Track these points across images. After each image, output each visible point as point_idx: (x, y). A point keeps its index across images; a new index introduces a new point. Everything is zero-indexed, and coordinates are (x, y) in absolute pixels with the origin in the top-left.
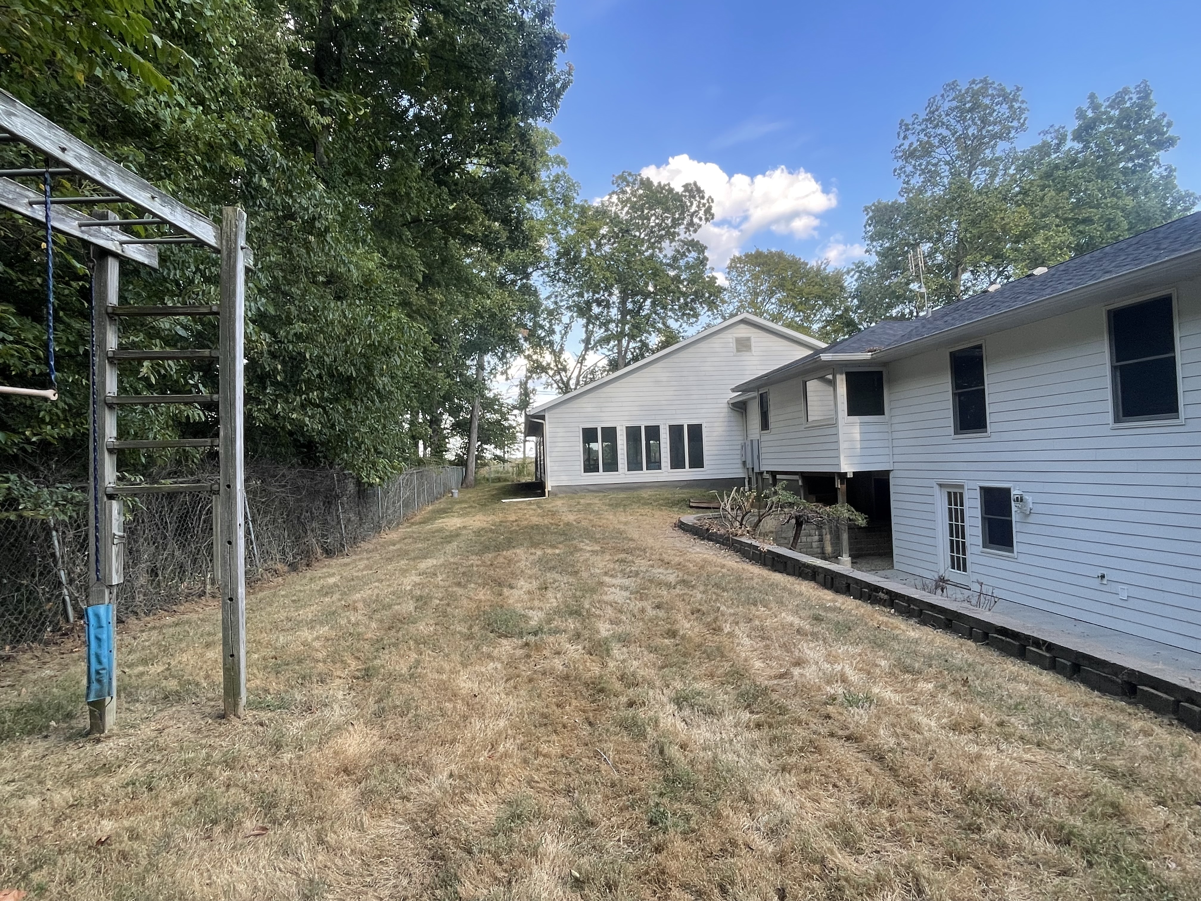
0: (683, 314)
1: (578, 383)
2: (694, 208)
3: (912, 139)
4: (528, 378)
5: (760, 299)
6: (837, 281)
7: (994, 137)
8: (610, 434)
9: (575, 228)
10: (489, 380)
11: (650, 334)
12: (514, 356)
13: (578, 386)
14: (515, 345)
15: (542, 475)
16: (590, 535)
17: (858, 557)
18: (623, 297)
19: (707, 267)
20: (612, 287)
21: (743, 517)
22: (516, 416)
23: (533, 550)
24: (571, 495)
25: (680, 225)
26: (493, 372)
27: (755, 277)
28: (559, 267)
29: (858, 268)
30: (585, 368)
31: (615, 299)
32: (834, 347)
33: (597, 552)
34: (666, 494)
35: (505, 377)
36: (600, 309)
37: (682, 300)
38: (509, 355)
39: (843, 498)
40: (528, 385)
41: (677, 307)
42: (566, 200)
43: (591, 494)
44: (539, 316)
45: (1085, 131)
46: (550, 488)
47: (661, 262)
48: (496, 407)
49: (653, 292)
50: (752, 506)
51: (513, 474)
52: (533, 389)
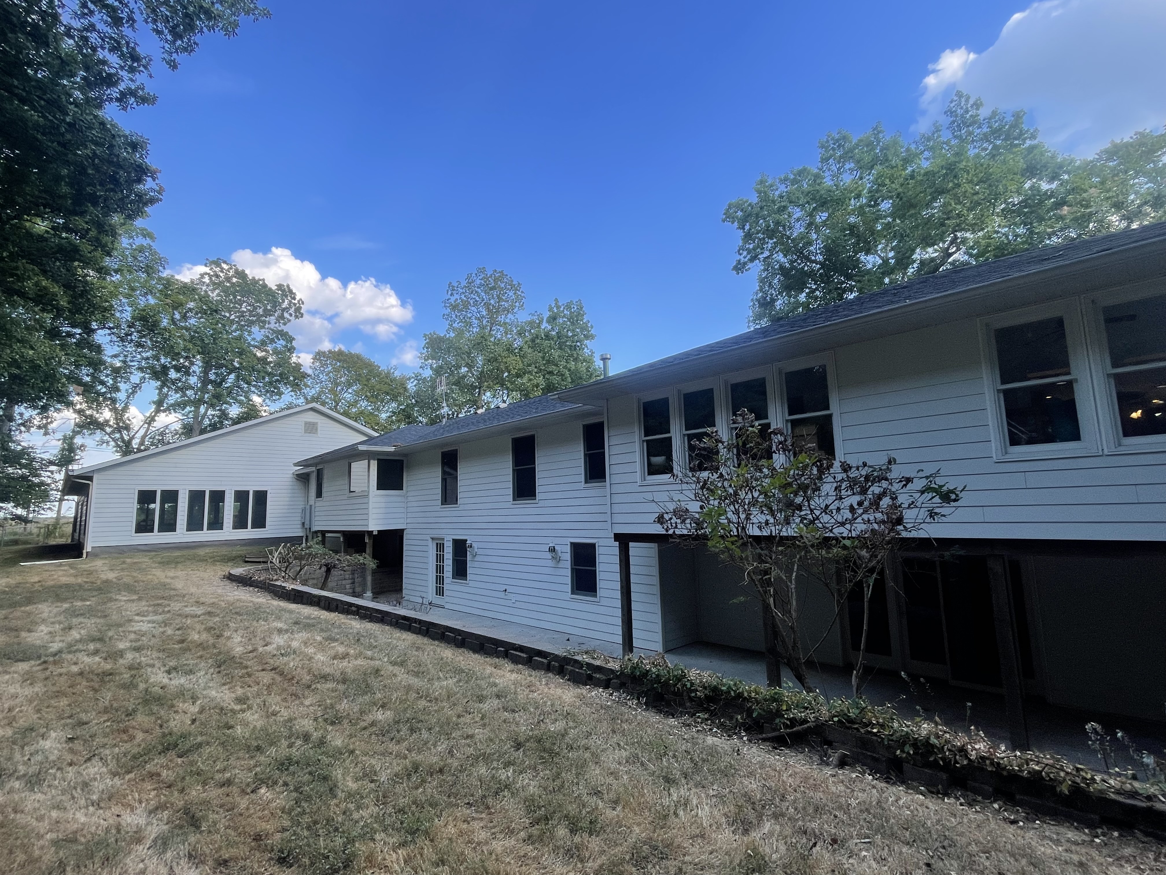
0: (267, 391)
1: (142, 443)
2: (285, 305)
3: (456, 296)
4: (75, 433)
5: (339, 388)
6: (402, 384)
7: (505, 309)
8: (171, 496)
9: (157, 298)
10: (17, 433)
11: (231, 405)
12: (59, 410)
13: (142, 448)
14: (62, 398)
15: (82, 536)
16: (129, 588)
17: (378, 593)
18: (205, 368)
19: (294, 355)
20: (194, 357)
21: (287, 568)
22: (52, 472)
23: (59, 604)
24: (116, 555)
25: (271, 315)
26: (27, 424)
27: (336, 370)
28: (133, 330)
29: (417, 377)
30: (154, 429)
31: (197, 368)
32: (371, 440)
33: (133, 601)
34: (224, 551)
35: (42, 431)
36: (178, 375)
37: (267, 379)
38: (52, 409)
39: (369, 550)
40: (75, 441)
41: (261, 384)
42: (149, 270)
43: (141, 553)
44: (101, 372)
45: (553, 319)
46: (89, 549)
47: (249, 343)
48: (24, 461)
49: (238, 368)
50: (296, 558)
51: (38, 536)
52: (82, 446)
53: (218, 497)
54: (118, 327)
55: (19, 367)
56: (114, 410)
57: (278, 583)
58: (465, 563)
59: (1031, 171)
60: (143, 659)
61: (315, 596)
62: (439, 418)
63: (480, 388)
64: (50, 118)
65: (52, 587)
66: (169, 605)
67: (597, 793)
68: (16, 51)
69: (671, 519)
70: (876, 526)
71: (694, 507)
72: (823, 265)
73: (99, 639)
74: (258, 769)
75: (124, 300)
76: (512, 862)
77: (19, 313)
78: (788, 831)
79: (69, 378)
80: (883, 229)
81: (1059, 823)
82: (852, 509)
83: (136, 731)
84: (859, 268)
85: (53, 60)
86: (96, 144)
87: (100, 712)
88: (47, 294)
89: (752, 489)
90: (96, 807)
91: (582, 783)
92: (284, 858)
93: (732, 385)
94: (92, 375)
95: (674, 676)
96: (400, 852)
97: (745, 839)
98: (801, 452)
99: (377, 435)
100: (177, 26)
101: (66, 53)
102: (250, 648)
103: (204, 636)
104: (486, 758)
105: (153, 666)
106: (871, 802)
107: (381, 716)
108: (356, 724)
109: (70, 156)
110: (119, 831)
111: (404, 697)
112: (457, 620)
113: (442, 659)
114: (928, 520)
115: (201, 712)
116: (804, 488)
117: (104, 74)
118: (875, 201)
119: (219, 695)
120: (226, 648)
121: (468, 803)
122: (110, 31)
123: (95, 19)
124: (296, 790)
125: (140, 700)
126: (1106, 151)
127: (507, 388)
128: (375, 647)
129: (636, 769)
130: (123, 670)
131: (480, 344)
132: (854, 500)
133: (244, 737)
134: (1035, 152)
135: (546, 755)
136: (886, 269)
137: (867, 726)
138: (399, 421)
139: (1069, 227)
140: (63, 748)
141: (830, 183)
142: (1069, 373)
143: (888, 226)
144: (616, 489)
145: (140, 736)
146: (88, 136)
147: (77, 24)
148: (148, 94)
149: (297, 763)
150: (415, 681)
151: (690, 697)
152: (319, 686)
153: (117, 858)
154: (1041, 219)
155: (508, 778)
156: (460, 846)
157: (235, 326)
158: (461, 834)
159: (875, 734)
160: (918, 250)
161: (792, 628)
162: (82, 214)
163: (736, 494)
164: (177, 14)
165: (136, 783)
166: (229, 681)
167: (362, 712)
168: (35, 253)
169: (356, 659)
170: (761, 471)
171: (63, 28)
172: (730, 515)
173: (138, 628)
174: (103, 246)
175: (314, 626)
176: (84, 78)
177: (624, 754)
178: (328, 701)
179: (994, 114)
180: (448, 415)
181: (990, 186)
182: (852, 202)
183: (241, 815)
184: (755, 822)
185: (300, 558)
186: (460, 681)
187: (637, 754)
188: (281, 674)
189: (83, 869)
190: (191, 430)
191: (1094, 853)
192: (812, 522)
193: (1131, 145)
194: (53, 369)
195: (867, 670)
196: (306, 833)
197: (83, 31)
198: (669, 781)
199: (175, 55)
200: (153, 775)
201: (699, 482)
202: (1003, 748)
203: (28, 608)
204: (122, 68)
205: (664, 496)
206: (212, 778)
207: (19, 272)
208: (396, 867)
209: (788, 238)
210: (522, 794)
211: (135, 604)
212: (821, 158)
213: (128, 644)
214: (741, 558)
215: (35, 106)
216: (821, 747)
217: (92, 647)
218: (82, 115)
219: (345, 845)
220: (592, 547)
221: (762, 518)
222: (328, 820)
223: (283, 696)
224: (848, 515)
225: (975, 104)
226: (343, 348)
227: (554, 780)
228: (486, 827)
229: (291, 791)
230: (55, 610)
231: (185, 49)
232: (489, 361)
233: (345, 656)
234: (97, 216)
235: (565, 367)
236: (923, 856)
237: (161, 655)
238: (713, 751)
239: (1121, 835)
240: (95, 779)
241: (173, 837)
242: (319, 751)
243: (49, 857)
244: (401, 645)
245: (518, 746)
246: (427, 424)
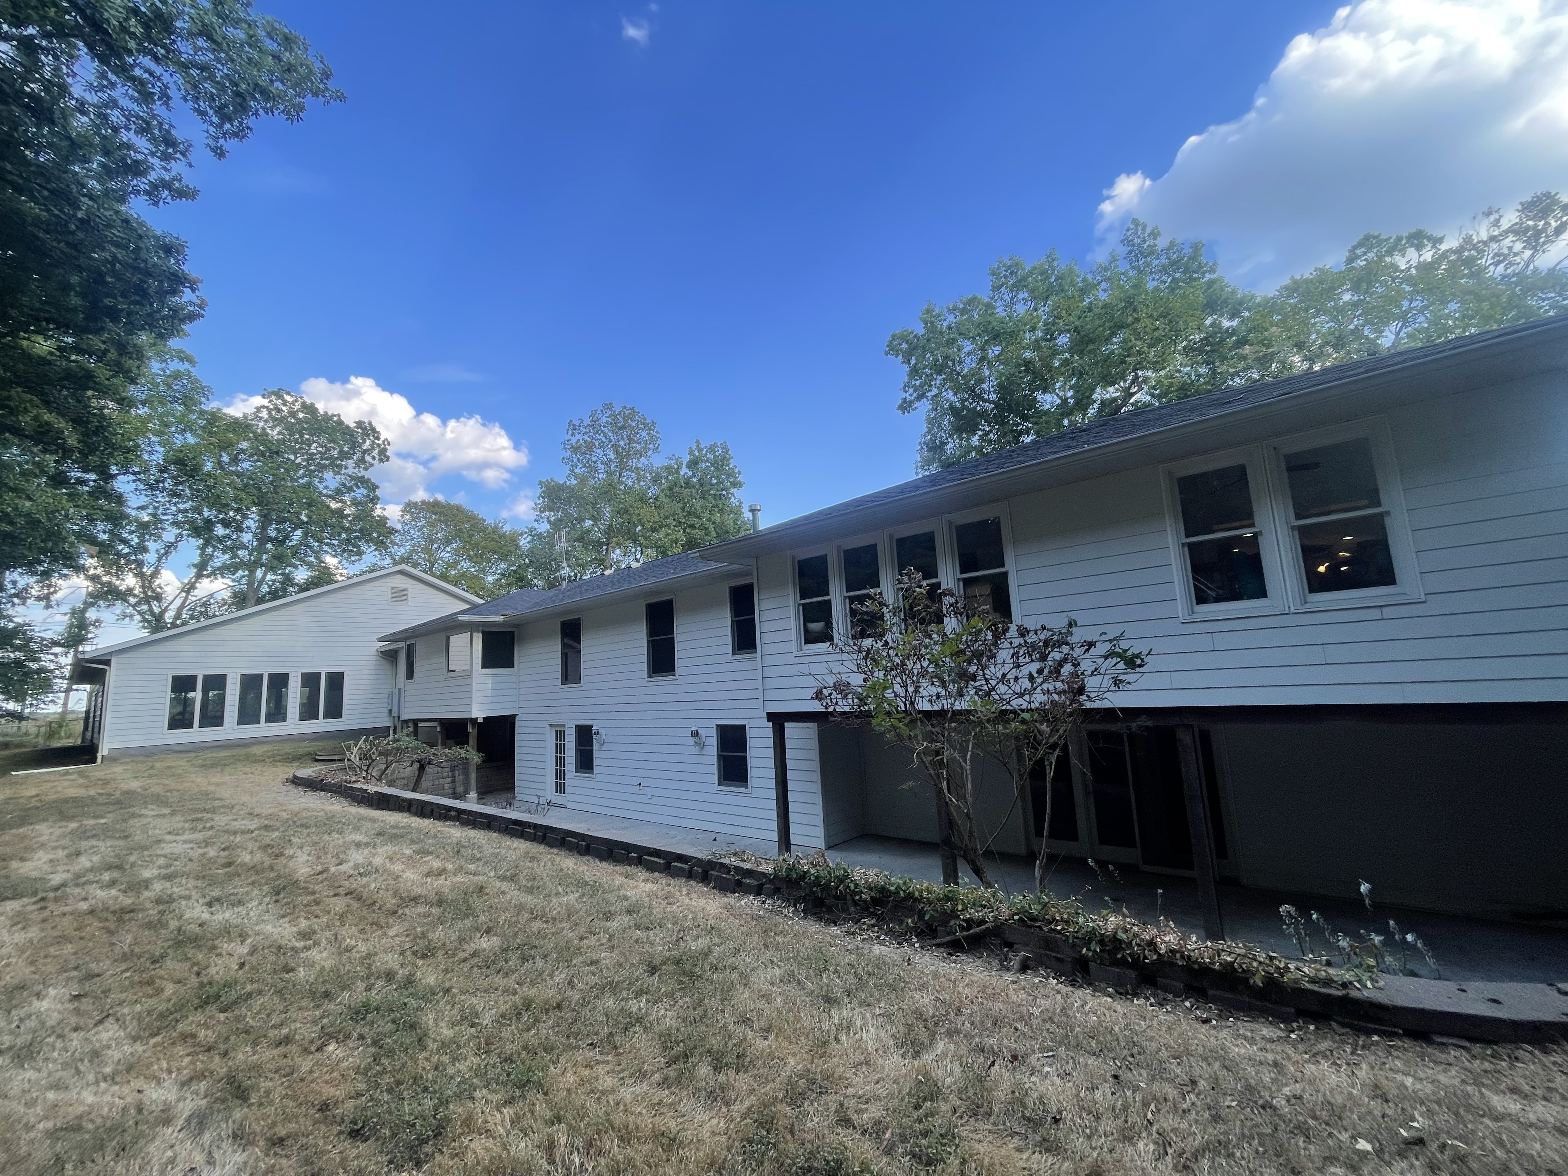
0: (344, 551)
1: (178, 616)
2: (367, 445)
3: (578, 437)
4: (87, 605)
5: (435, 546)
6: (513, 540)
7: (637, 452)
8: (216, 682)
9: (198, 436)
10: (9, 606)
11: (296, 567)
12: (66, 576)
13: (178, 622)
14: (71, 562)
15: (96, 735)
16: (159, 800)
17: (484, 793)
18: (263, 523)
19: (378, 506)
20: (248, 509)
21: (369, 766)
22: (56, 655)
23: (64, 823)
24: (142, 759)
25: (349, 458)
26: (22, 595)
27: (431, 525)
28: (166, 475)
29: (531, 531)
30: (194, 599)
31: (252, 523)
32: (474, 608)
33: (164, 816)
34: (287, 748)
35: (43, 603)
36: (227, 531)
37: (344, 536)
38: (56, 575)
39: (473, 741)
40: (87, 615)
41: (336, 542)
42: (188, 401)
43: (175, 755)
44: (123, 528)
45: (693, 464)
46: (106, 752)
47: (320, 493)
48: (18, 642)
49: (307, 523)
50: (380, 754)
51: (37, 736)
52: (97, 621)
53: (279, 682)
54: (146, 471)
55: (12, 523)
56: (140, 575)
57: (357, 786)
58: (591, 752)
59: (1212, 306)
60: (175, 889)
61: (405, 800)
62: (559, 580)
63: (607, 545)
64: (56, 212)
65: (55, 801)
66: (212, 819)
67: (746, 1021)
68: (10, 128)
69: (831, 694)
70: (1056, 697)
71: (857, 680)
72: (997, 405)
73: (117, 867)
74: (325, 1021)
75: (154, 439)
76: (644, 1111)
77: (13, 453)
78: (963, 1050)
79: (79, 536)
80: (1061, 365)
81: (1254, 1020)
82: (1031, 678)
83: (164, 983)
84: (1035, 408)
85: (61, 140)
86: (117, 245)
87: (116, 961)
88: (49, 431)
89: (920, 657)
90: (110, 1082)
91: (729, 1009)
92: (359, 1130)
93: (898, 540)
94: (111, 532)
95: (837, 877)
96: (505, 1111)
97: (916, 1063)
98: (974, 615)
99: (481, 601)
100: (225, 106)
101: (79, 133)
102: (320, 868)
103: (259, 856)
104: (613, 987)
105: (188, 898)
106: (1055, 1010)
107: (485, 943)
108: (454, 955)
109: (82, 260)
110: (140, 1110)
111: (514, 919)
112: (581, 822)
113: (561, 870)
114: (1113, 688)
115: (252, 953)
116: (978, 655)
117: (129, 161)
118: (1052, 335)
119: (275, 931)
120: (287, 870)
121: (591, 1044)
122: (137, 109)
123: (118, 93)
124: (375, 1043)
125: (170, 943)
126: (1286, 288)
127: (641, 545)
128: (479, 859)
129: (793, 990)
130: (148, 905)
131: (608, 492)
132: (1034, 667)
133: (307, 982)
134: (1215, 286)
135: (685, 979)
136: (1065, 409)
137: (1051, 923)
138: (509, 585)
139: (1252, 368)
140: (65, 1009)
141: (1004, 314)
142: (1253, 525)
143: (1066, 363)
144: (768, 661)
145: (170, 989)
146: (106, 236)
147: (92, 98)
148: (187, 186)
149: (377, 1009)
150: (529, 900)
151: (854, 901)
152: (407, 911)
153: (136, 1147)
154: (1223, 359)
155: (640, 1009)
156: (579, 1098)
157: (301, 472)
158: (582, 1082)
159: (1059, 932)
160: (1098, 390)
161: (967, 815)
162: (98, 331)
163: (903, 664)
164: (225, 92)
165: (164, 1048)
166: (290, 912)
167: (461, 940)
168: (34, 379)
169: (455, 875)
170: (931, 638)
171: (73, 102)
172: (897, 688)
173: (169, 851)
174: (126, 372)
175: (402, 837)
176: (103, 165)
177: (777, 972)
178: (419, 929)
179: (1172, 244)
180: (570, 577)
181: (1170, 321)
182: (1027, 335)
183: (302, 1080)
184: (927, 1041)
185: (384, 754)
186: (583, 895)
187: (793, 972)
188: (359, 899)
189: (89, 1164)
190: (244, 599)
191: (1290, 1051)
192: (988, 694)
193: (1311, 281)
194: (57, 525)
195: (1052, 858)
196: (386, 1097)
197: (100, 108)
198: (829, 1001)
199: (222, 141)
200: (185, 1037)
201: (860, 651)
202: (1194, 939)
203: (21, 830)
204: (153, 154)
205: (820, 669)
206: (265, 1036)
207: (12, 404)
208: (501, 1130)
209: (959, 374)
210: (657, 1029)
211: (166, 820)
212: (993, 286)
213: (156, 872)
214: (910, 737)
215: (36, 197)
216: (1001, 950)
217: (106, 877)
218: (98, 209)
219: (436, 1109)
220: (741, 730)
221: (933, 690)
222: (415, 1079)
223: (361, 927)
224: (1026, 684)
225: (1152, 233)
226: (440, 497)
227: (695, 1009)
228: (613, 1071)
229: (368, 1046)
230: (58, 832)
231: (235, 135)
232: (618, 512)
233: (442, 872)
234: (119, 335)
235: (709, 520)
236: (1111, 1067)
237: (199, 883)
238: (881, 963)
239: (1317, 1028)
240: (109, 1047)
241: (212, 1114)
242: (406, 993)
243: (43, 1154)
244: (512, 856)
245: (653, 970)
246: (543, 589)
